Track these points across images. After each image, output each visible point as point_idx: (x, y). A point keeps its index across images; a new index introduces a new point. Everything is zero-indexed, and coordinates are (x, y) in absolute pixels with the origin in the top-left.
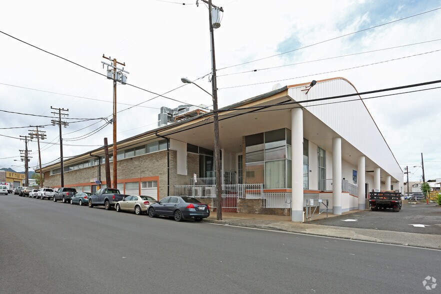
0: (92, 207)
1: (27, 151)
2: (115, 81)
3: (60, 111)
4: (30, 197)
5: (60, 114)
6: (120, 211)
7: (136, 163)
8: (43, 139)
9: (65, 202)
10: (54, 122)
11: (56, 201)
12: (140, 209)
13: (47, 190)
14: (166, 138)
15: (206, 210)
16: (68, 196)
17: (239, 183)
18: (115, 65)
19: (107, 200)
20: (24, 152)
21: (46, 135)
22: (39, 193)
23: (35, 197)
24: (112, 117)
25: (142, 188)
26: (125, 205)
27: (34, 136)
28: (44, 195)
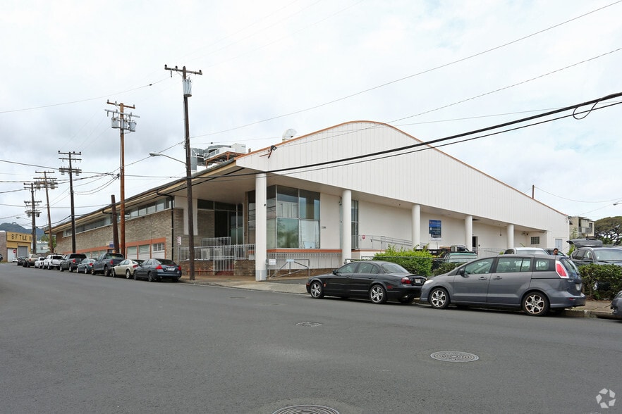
0: (94, 274)
1: (33, 202)
2: (122, 130)
3: (70, 156)
4: (36, 267)
5: (70, 160)
6: (116, 276)
7: (148, 222)
8: (53, 188)
9: (72, 271)
10: (62, 170)
11: (62, 271)
12: (130, 273)
13: (54, 258)
14: (170, 196)
15: (176, 271)
16: (73, 265)
17: (238, 244)
18: (122, 111)
19: (106, 265)
20: (31, 204)
21: (57, 184)
22: (46, 262)
23: (41, 267)
24: (119, 172)
25: (153, 251)
26: (120, 270)
27: (41, 185)
28: (50, 264)
